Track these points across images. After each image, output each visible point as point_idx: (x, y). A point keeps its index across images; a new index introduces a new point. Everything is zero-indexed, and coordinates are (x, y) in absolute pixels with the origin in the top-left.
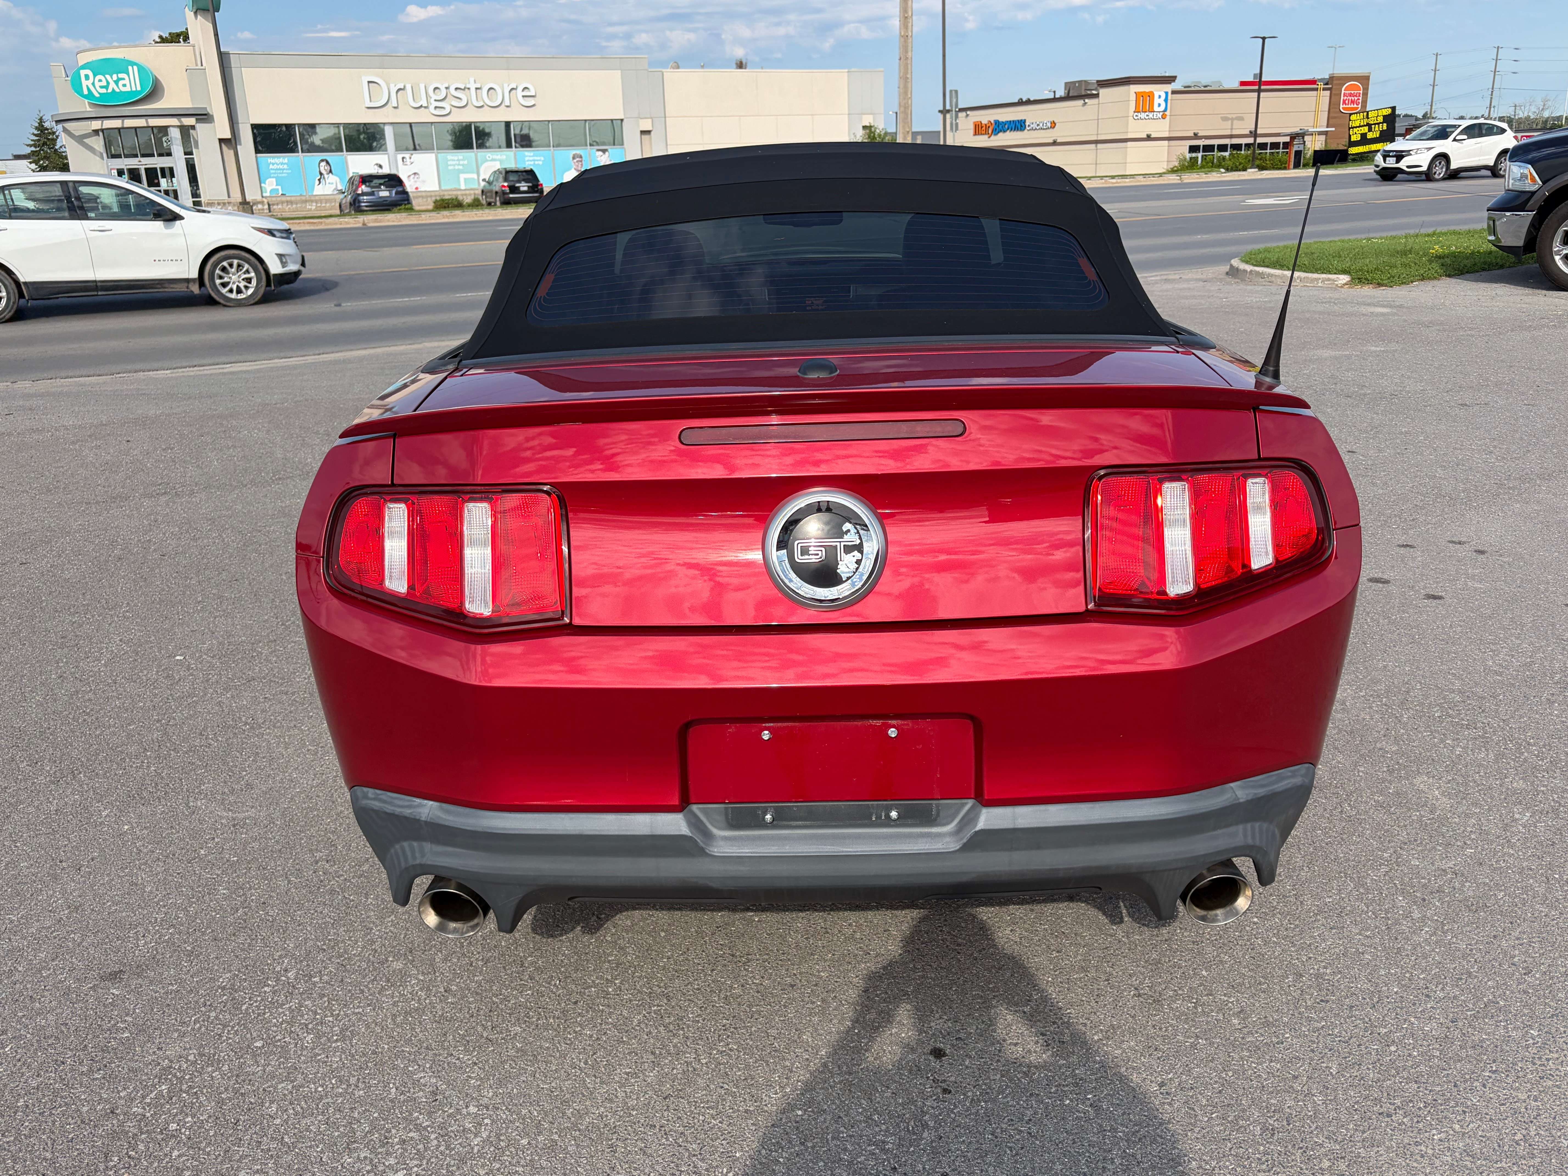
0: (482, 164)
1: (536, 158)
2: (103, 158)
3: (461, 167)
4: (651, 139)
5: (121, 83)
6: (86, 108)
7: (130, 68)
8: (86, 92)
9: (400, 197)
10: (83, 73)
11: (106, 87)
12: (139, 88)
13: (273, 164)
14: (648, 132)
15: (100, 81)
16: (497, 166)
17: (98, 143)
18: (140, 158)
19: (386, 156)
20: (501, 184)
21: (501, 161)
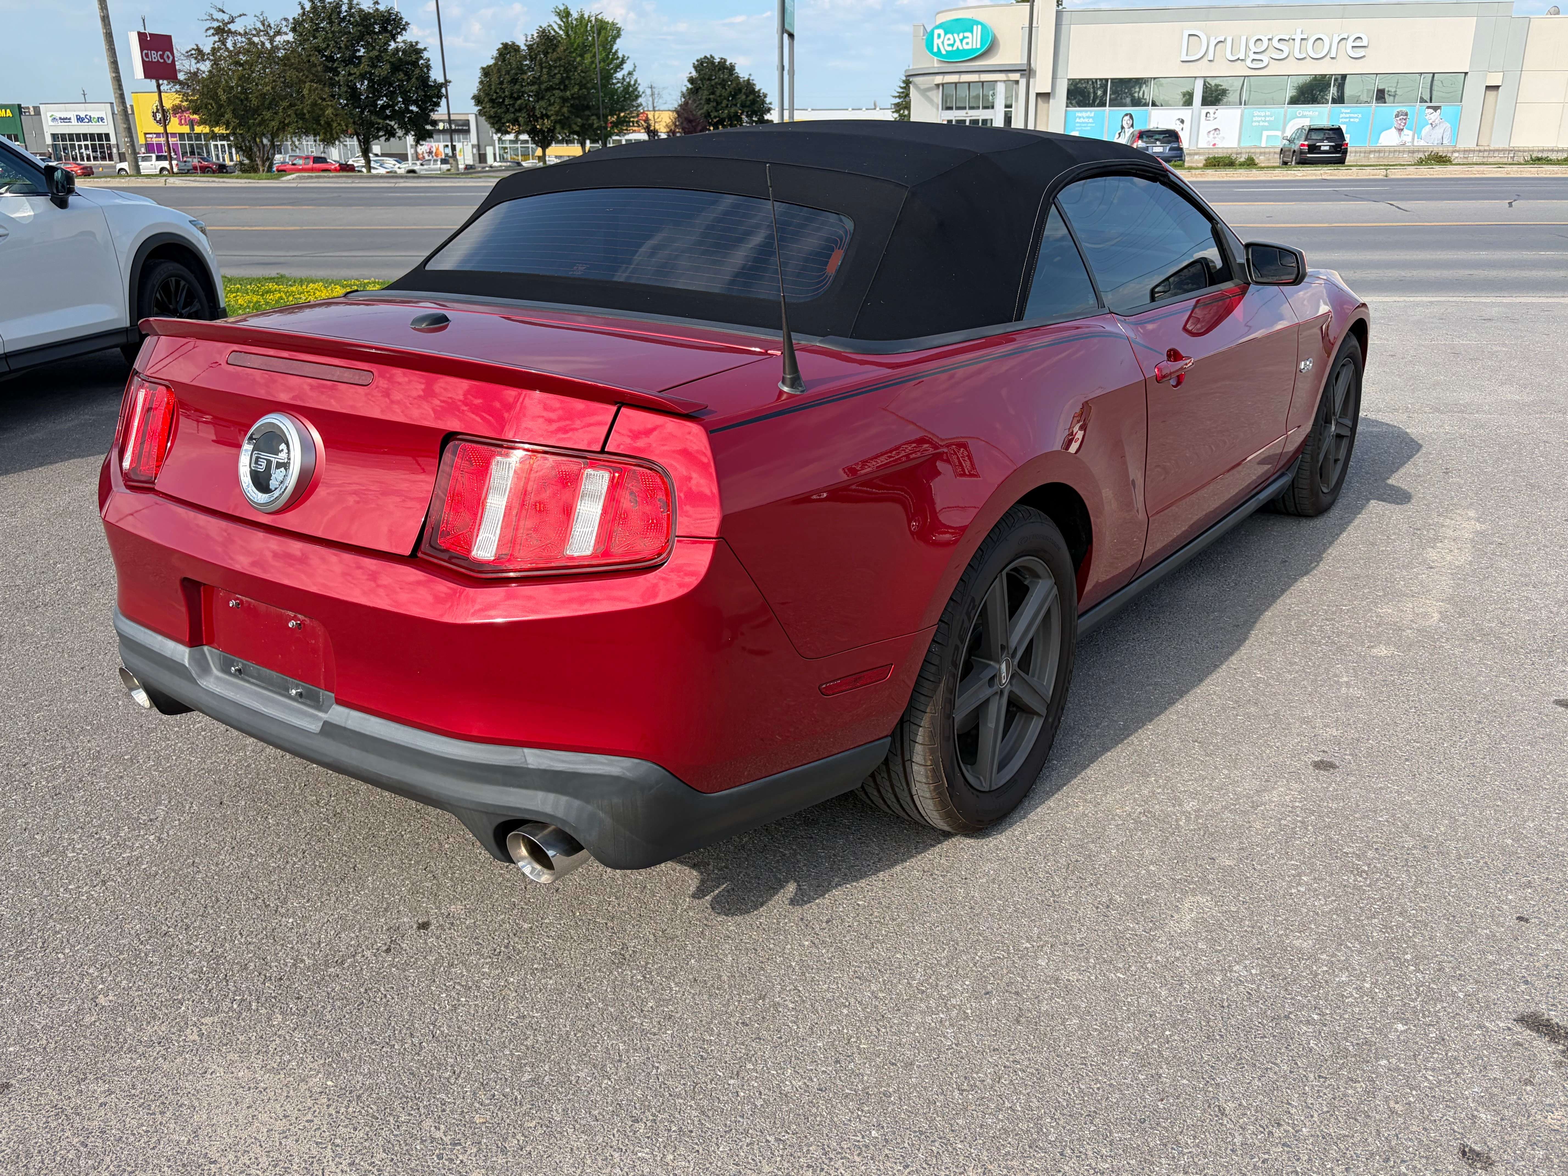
0: (1291, 120)
1: (1352, 115)
2: (938, 109)
3: (1266, 124)
4: (1497, 95)
5: (965, 41)
6: (935, 64)
7: (975, 27)
8: (935, 50)
9: (1173, 153)
10: (936, 32)
11: (952, 45)
12: (979, 46)
13: (1080, 118)
14: (1497, 88)
15: (949, 39)
16: (1307, 123)
17: (937, 97)
18: (967, 110)
19: (1190, 111)
20: (1301, 143)
21: (1311, 118)
